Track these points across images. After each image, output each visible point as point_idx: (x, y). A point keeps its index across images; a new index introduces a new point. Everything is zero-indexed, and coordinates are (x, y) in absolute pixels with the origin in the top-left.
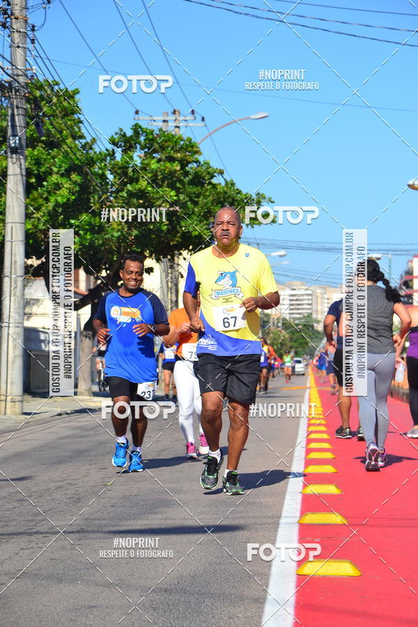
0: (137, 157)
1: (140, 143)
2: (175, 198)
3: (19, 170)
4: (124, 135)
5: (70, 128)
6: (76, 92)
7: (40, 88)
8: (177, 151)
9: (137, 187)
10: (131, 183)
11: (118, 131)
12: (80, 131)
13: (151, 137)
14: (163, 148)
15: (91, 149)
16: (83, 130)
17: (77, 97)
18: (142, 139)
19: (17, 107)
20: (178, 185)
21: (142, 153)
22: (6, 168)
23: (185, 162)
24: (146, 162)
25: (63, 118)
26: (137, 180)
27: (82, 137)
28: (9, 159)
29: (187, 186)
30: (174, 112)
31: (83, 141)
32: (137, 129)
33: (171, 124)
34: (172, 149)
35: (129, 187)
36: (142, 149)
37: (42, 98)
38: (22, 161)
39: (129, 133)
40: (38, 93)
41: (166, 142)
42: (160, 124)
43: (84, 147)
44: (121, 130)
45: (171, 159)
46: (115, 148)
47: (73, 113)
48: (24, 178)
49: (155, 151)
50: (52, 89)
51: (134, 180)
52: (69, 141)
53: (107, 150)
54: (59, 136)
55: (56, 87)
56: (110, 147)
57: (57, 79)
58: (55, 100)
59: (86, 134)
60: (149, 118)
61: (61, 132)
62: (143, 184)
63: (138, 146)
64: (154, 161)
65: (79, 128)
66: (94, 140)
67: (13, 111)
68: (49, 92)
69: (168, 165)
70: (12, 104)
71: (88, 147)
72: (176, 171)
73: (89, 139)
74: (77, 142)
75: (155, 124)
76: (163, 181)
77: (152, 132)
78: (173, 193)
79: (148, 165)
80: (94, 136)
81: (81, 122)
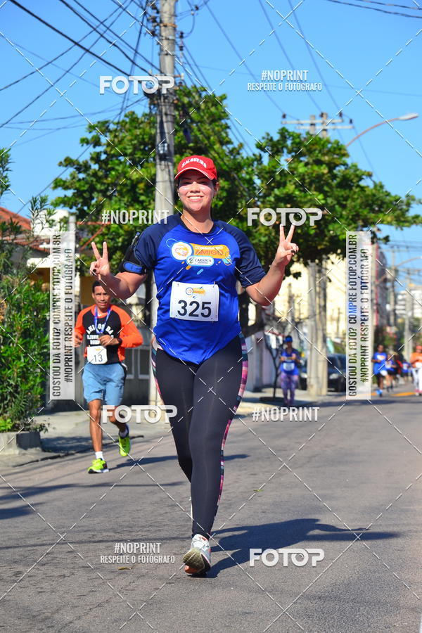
0: (284, 161)
1: (287, 147)
2: (323, 202)
3: (167, 177)
4: (271, 140)
5: (218, 134)
6: (223, 98)
7: (188, 94)
8: (324, 155)
9: (285, 191)
10: (278, 188)
11: (265, 135)
12: (227, 136)
13: (297, 140)
14: (310, 152)
15: (239, 154)
16: (231, 136)
17: (225, 102)
18: (289, 142)
19: (166, 114)
20: (326, 188)
21: (289, 157)
22: (155, 175)
23: (332, 165)
24: (293, 166)
25: (210, 124)
26: (284, 185)
27: (229, 142)
28: (158, 166)
29: (335, 189)
30: (322, 115)
31: (231, 147)
32: (284, 133)
33: (319, 128)
34: (320, 152)
35: (277, 191)
36: (289, 152)
37: (190, 105)
38: (171, 168)
39: (276, 137)
40: (186, 100)
41: (313, 145)
42: (308, 128)
43: (231, 152)
44: (268, 134)
45: (318, 162)
46: (262, 153)
47: (220, 118)
48: (173, 185)
49: (302, 154)
50: (200, 96)
51: (281, 185)
52: (217, 146)
53: (254, 155)
54: (206, 142)
55: (204, 94)
56: (257, 152)
57: (205, 85)
58: (203, 106)
59: (233, 139)
60: (296, 122)
61: (208, 138)
62: (290, 188)
63: (285, 150)
64: (302, 164)
65: (226, 133)
66: (241, 146)
67: (162, 117)
68: (197, 98)
69: (316, 168)
70: (161, 112)
71: (235, 152)
72: (323, 174)
73: (236, 144)
74: (224, 148)
75: (302, 127)
76: (310, 184)
77: (299, 136)
78: (321, 197)
79: (296, 169)
80: (241, 141)
81: (228, 127)
